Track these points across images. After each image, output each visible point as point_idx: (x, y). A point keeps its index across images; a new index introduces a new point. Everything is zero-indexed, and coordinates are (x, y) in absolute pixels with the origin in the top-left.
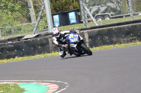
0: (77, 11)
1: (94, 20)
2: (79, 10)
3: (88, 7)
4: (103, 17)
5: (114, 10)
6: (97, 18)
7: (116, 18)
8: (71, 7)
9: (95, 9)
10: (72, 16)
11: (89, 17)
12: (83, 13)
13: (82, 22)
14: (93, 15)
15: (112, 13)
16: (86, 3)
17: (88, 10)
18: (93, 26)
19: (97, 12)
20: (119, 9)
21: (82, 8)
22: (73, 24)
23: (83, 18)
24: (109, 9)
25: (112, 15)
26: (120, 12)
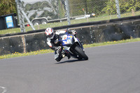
0: (14, 15)
1: (31, 24)
2: (16, 15)
3: (25, 11)
4: (40, 21)
5: (51, 14)
6: (34, 22)
7: (53, 22)
8: (8, 11)
9: (32, 13)
10: (9, 20)
11: (26, 21)
12: (20, 17)
13: (19, 27)
14: (31, 20)
15: (49, 17)
16: (23, 7)
17: (25, 14)
18: (30, 30)
19: (34, 16)
20: (55, 13)
21: (19, 12)
22: (11, 28)
23: (20, 22)
24: (46, 13)
25: (49, 19)
26: (57, 17)
